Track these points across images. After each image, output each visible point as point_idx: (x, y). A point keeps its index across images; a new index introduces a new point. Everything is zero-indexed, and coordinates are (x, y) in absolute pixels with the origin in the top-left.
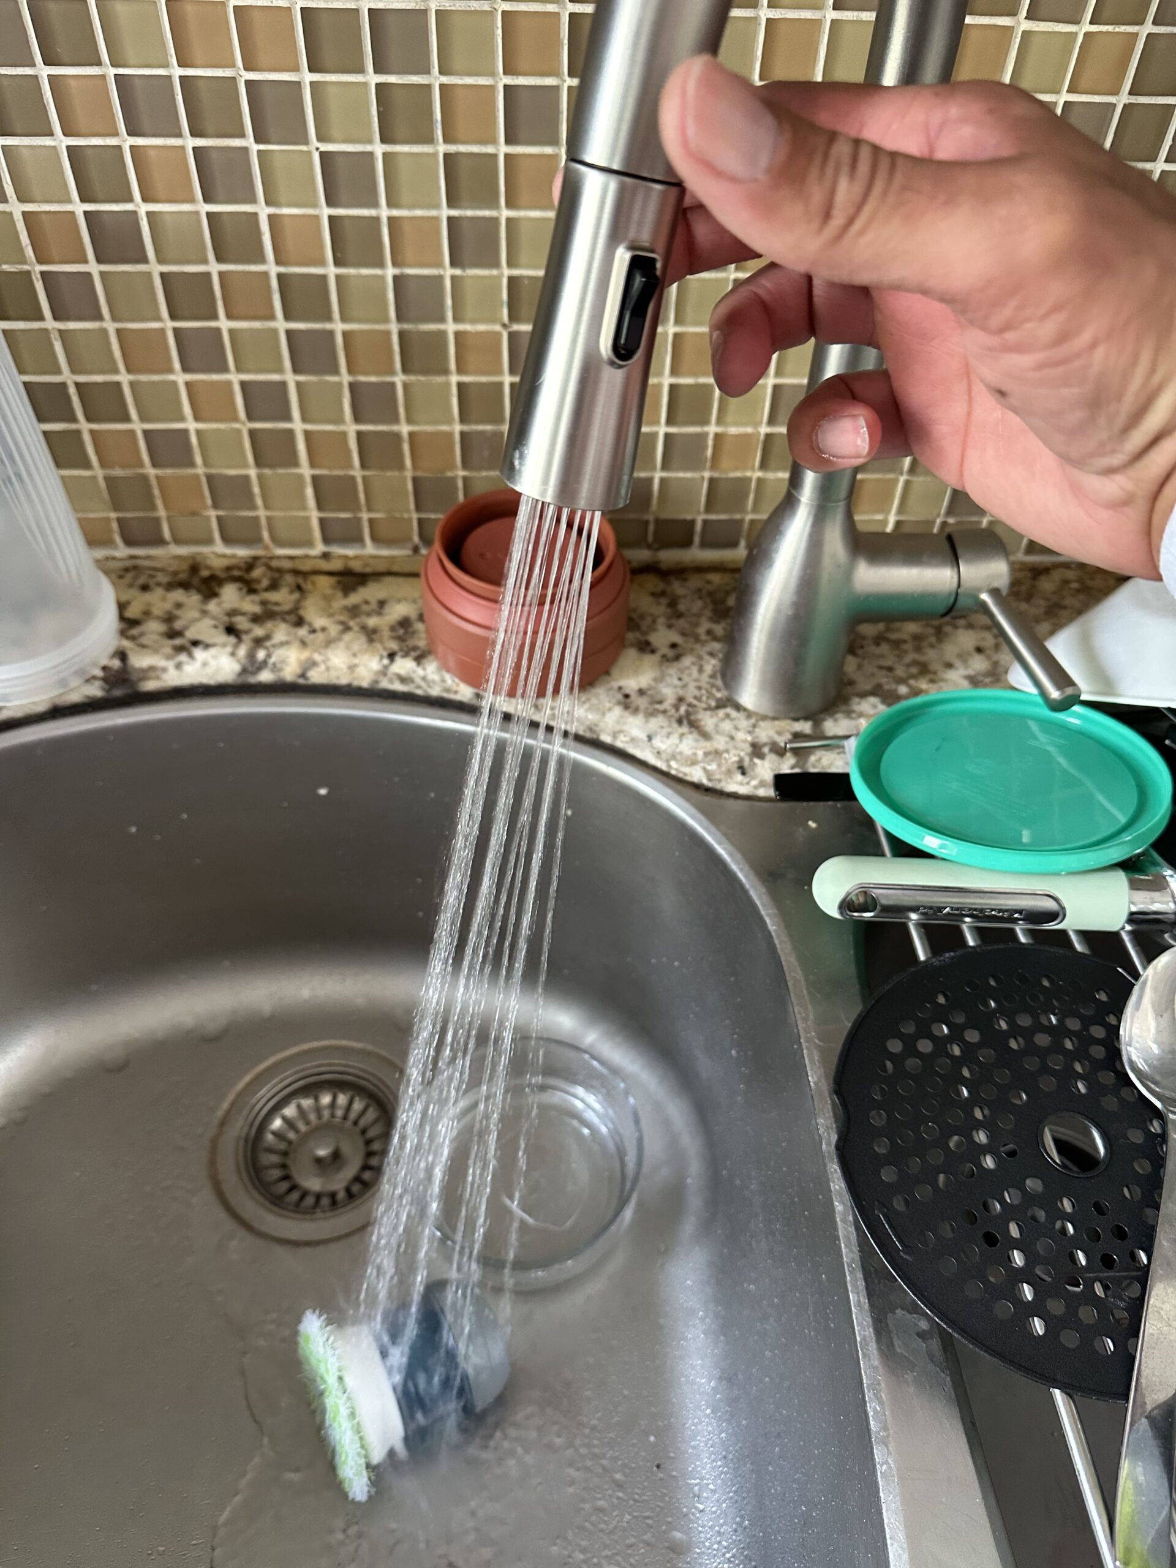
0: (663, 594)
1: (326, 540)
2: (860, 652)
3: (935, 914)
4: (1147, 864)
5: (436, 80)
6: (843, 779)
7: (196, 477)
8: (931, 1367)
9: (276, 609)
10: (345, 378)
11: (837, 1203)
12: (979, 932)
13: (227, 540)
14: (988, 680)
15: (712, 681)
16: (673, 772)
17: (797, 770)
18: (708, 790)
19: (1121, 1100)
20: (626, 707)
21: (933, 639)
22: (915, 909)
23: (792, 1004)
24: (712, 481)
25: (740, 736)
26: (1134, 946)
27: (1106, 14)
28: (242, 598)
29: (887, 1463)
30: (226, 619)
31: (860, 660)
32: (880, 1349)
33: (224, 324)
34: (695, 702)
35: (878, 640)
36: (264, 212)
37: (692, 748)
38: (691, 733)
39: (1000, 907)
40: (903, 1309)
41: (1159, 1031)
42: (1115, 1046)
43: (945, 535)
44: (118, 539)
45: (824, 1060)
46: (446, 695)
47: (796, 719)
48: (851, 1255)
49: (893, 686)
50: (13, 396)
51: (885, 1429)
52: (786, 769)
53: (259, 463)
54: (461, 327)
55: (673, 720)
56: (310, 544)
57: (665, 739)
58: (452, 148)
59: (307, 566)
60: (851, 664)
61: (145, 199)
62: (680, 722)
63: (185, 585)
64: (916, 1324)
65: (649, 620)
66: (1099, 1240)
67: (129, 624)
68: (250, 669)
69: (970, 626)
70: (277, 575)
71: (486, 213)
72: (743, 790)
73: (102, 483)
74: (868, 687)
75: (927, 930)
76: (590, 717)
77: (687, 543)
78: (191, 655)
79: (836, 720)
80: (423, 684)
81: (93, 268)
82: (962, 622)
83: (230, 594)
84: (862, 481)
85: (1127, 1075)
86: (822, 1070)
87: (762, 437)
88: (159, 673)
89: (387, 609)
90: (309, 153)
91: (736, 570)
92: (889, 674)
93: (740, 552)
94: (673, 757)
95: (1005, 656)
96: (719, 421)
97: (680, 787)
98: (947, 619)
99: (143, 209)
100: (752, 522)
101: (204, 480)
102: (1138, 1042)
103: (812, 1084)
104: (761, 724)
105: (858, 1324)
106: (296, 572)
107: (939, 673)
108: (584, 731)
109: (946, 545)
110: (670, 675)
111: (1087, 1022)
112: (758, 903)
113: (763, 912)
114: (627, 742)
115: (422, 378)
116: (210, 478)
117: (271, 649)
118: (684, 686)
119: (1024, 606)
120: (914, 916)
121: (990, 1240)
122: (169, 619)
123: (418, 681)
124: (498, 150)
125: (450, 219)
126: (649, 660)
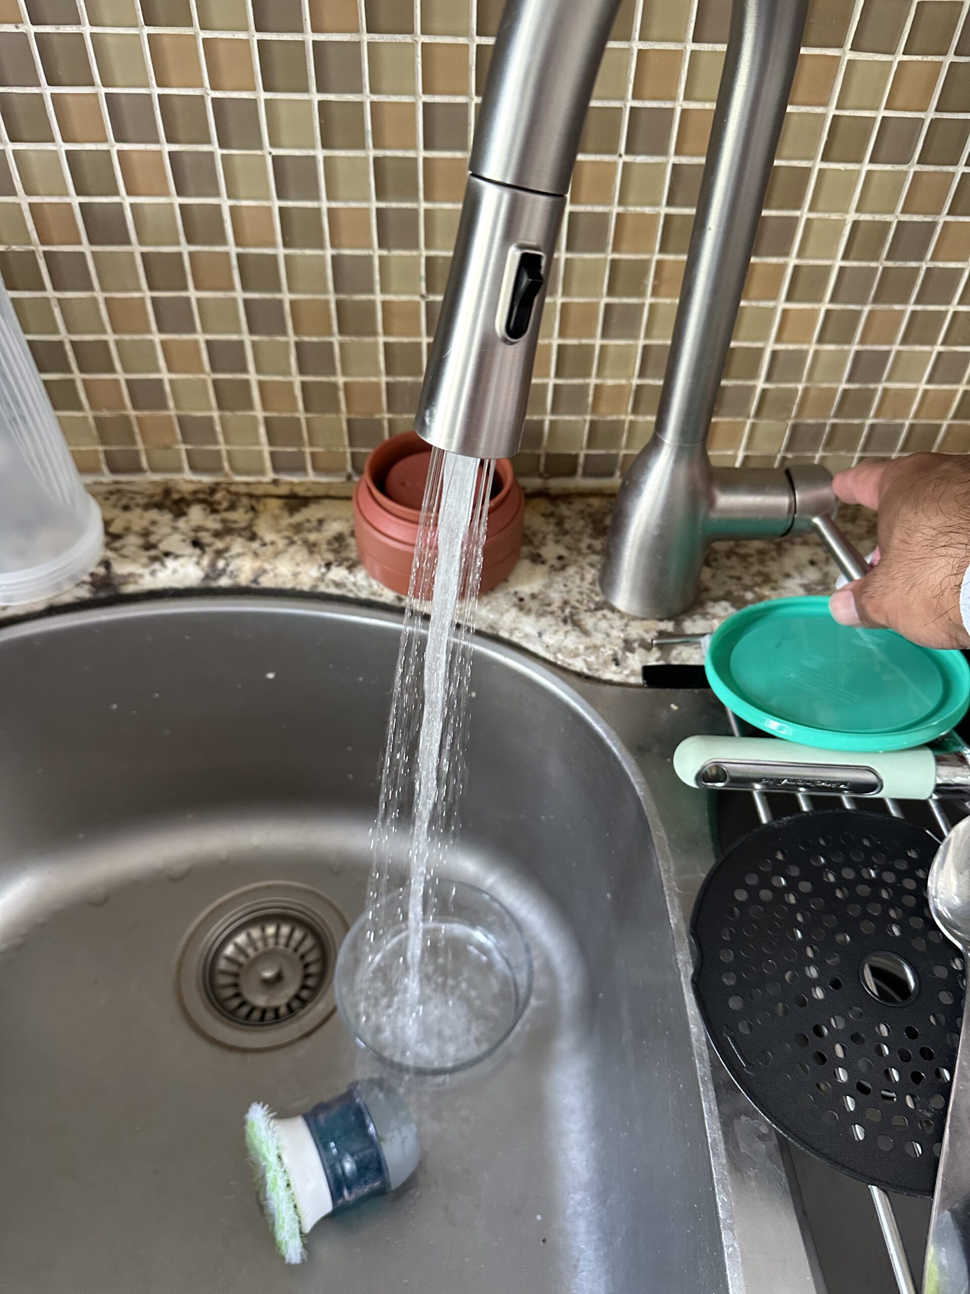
0: (552, 515)
1: (276, 469)
2: (714, 564)
3: (775, 784)
4: (951, 744)
5: (367, 98)
6: (699, 670)
7: (169, 418)
8: (769, 1165)
9: (234, 526)
10: (292, 338)
11: (692, 1026)
12: (811, 799)
13: (194, 469)
14: (819, 588)
15: (591, 587)
16: (559, 663)
17: (661, 663)
18: (588, 678)
19: (928, 942)
20: (521, 609)
21: (774, 554)
22: (758, 780)
23: (657, 859)
24: (592, 423)
25: (615, 633)
26: (940, 812)
27: (917, 46)
28: (206, 517)
29: (732, 1246)
30: (192, 534)
31: (714, 571)
32: (727, 1150)
33: (193, 294)
34: (578, 605)
35: (729, 554)
36: (226, 204)
37: (574, 643)
38: (574, 630)
39: (827, 779)
40: (746, 1116)
41: (959, 887)
42: (924, 896)
43: (784, 469)
44: (104, 467)
45: (683, 907)
46: (373, 598)
47: (661, 620)
48: (704, 1069)
49: (742, 593)
50: (18, 351)
51: (731, 1217)
52: (652, 662)
53: (221, 407)
54: (388, 297)
55: (560, 619)
56: (262, 472)
57: (552, 636)
58: (380, 153)
59: (259, 491)
60: (706, 574)
61: (129, 193)
62: (565, 621)
63: (159, 506)
64: (757, 1129)
65: (540, 536)
66: (910, 1060)
67: (112, 538)
68: (212, 575)
69: (805, 543)
70: (234, 498)
71: (408, 205)
72: (617, 678)
73: (91, 421)
74: (721, 593)
75: (769, 798)
76: (491, 616)
77: (572, 473)
78: (163, 564)
79: (694, 621)
80: (354, 589)
81: (85, 248)
82: (799, 540)
83: (196, 514)
84: (716, 423)
85: (933, 920)
86: (681, 914)
87: (634, 388)
88: (137, 579)
89: (325, 526)
90: (263, 157)
91: (612, 495)
92: (738, 582)
93: (616, 481)
94: (559, 650)
95: (834, 569)
96: (598, 375)
97: (564, 675)
98: (787, 537)
99: (127, 201)
100: (625, 456)
101: (175, 420)
102: (942, 893)
103: (672, 925)
104: (633, 623)
105: (710, 1129)
106: (250, 496)
107: (780, 582)
108: (487, 628)
109: (784, 478)
110: (558, 582)
111: (900, 875)
112: (629, 772)
113: (633, 780)
114: (521, 638)
115: (354, 339)
116: (180, 419)
117: (230, 560)
118: (569, 592)
119: (850, 527)
120: (758, 786)
121: (821, 1058)
122: (146, 534)
123: (350, 586)
124: (418, 155)
125: (379, 210)
126: (541, 569)
